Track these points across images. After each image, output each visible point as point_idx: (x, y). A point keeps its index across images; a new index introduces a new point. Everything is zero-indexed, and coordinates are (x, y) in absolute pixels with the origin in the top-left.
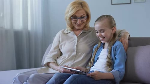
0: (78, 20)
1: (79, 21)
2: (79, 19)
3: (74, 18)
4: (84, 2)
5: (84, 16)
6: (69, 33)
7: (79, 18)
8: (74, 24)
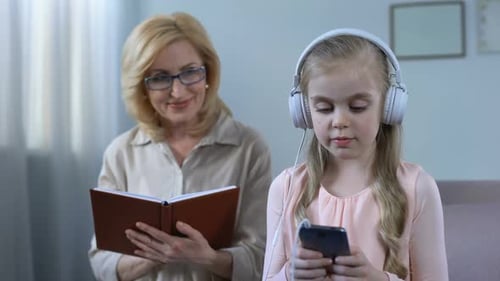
0: (172, 85)
1: (178, 90)
2: (176, 82)
4: (187, 19)
6: (149, 142)
7: (174, 77)
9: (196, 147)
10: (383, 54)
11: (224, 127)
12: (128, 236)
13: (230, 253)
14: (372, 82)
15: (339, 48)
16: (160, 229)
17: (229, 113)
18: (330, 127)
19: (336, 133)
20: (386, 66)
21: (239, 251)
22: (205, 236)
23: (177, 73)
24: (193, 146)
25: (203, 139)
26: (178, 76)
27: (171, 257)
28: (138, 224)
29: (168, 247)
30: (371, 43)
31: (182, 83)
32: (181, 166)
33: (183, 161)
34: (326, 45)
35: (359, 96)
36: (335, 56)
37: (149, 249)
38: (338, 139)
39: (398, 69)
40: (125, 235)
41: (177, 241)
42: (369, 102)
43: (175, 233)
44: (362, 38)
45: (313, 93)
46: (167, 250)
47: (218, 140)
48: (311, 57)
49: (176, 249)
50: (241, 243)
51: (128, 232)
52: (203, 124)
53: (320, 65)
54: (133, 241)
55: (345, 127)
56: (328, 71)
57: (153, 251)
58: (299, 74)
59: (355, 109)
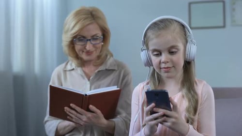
1: (89, 46)
2: (89, 42)
3: (80, 40)
5: (98, 36)
6: (73, 69)
7: (88, 40)
8: (81, 52)
9: (97, 71)
10: (183, 26)
11: (110, 61)
12: (65, 110)
13: (114, 122)
14: (179, 40)
15: (161, 25)
16: (82, 108)
17: (112, 56)
18: (160, 63)
19: (163, 65)
20: (185, 32)
21: (118, 120)
22: (102, 113)
23: (89, 38)
24: (95, 71)
25: (100, 67)
26: (90, 40)
27: (85, 122)
28: (71, 105)
29: (85, 117)
30: (176, 21)
31: (91, 43)
32: (89, 80)
33: (90, 78)
34: (155, 25)
35: (173, 47)
36: (159, 29)
37: (75, 117)
38: (164, 68)
39: (191, 33)
40: (64, 109)
41: (89, 115)
42: (178, 50)
43: (89, 110)
44: (172, 20)
45: (151, 48)
46: (84, 118)
47: (107, 68)
48: (149, 31)
49: (89, 118)
50: (118, 116)
51: (66, 108)
52: (100, 60)
53: (153, 34)
54: (68, 113)
55: (168, 62)
56: (157, 37)
57: (77, 118)
58: (144, 39)
59: (171, 53)
